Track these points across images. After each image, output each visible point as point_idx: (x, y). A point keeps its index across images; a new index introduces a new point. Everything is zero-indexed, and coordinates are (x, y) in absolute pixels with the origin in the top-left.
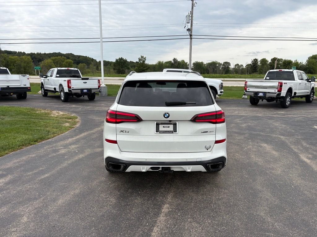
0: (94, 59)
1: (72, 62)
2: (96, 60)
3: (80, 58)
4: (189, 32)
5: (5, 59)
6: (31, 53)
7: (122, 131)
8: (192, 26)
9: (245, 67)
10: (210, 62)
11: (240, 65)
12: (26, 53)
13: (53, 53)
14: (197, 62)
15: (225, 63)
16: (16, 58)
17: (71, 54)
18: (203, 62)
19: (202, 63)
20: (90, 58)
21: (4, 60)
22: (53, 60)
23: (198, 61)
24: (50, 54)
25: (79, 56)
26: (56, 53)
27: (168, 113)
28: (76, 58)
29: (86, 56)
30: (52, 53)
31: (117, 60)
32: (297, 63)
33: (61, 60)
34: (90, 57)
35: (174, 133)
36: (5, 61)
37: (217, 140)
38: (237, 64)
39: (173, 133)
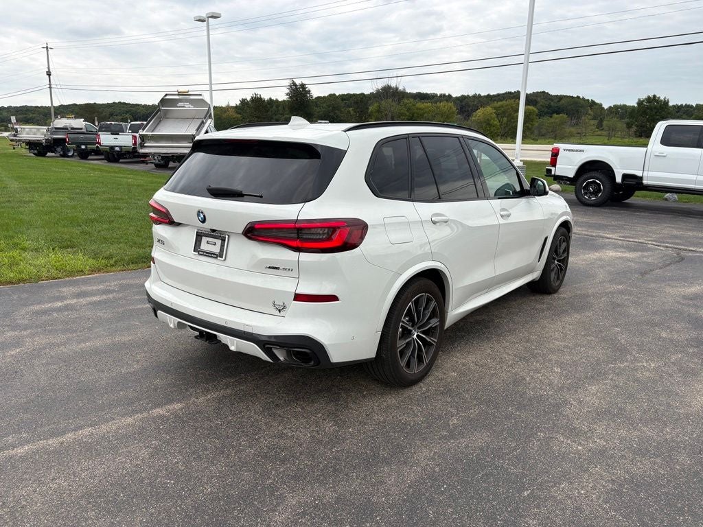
0: (597, 101)
1: (534, 111)
2: (601, 105)
3: (563, 102)
5: (409, 110)
6: (463, 96)
7: (159, 241)
12: (454, 96)
13: (506, 93)
16: (428, 107)
17: (544, 92)
20: (588, 100)
21: (406, 112)
22: (495, 108)
24: (498, 95)
25: (560, 98)
26: (510, 93)
27: (202, 213)
28: (552, 100)
29: (578, 97)
30: (503, 94)
31: (640, 103)
33: (512, 107)
34: (586, 98)
35: (219, 258)
36: (408, 114)
37: (298, 292)
39: (216, 258)
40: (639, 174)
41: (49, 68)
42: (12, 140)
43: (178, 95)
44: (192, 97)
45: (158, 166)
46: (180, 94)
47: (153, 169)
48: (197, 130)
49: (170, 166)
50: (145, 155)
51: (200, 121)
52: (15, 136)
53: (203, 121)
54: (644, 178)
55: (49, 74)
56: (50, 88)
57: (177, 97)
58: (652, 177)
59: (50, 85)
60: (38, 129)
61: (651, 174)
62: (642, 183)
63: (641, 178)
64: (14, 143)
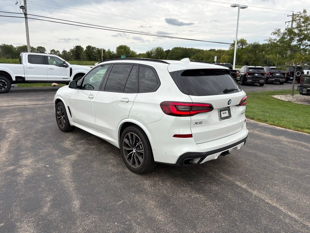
4: (23, 10)
7: (196, 123)
8: (25, 3)
9: (62, 53)
10: (21, 45)
11: (56, 51)
14: (4, 45)
15: (39, 47)
18: (13, 45)
19: (11, 46)
23: (6, 44)
32: (110, 51)
35: (230, 118)
38: (53, 50)
40: (23, 76)
54: (26, 78)
58: (29, 77)
61: (28, 76)
62: (25, 80)
63: (24, 78)
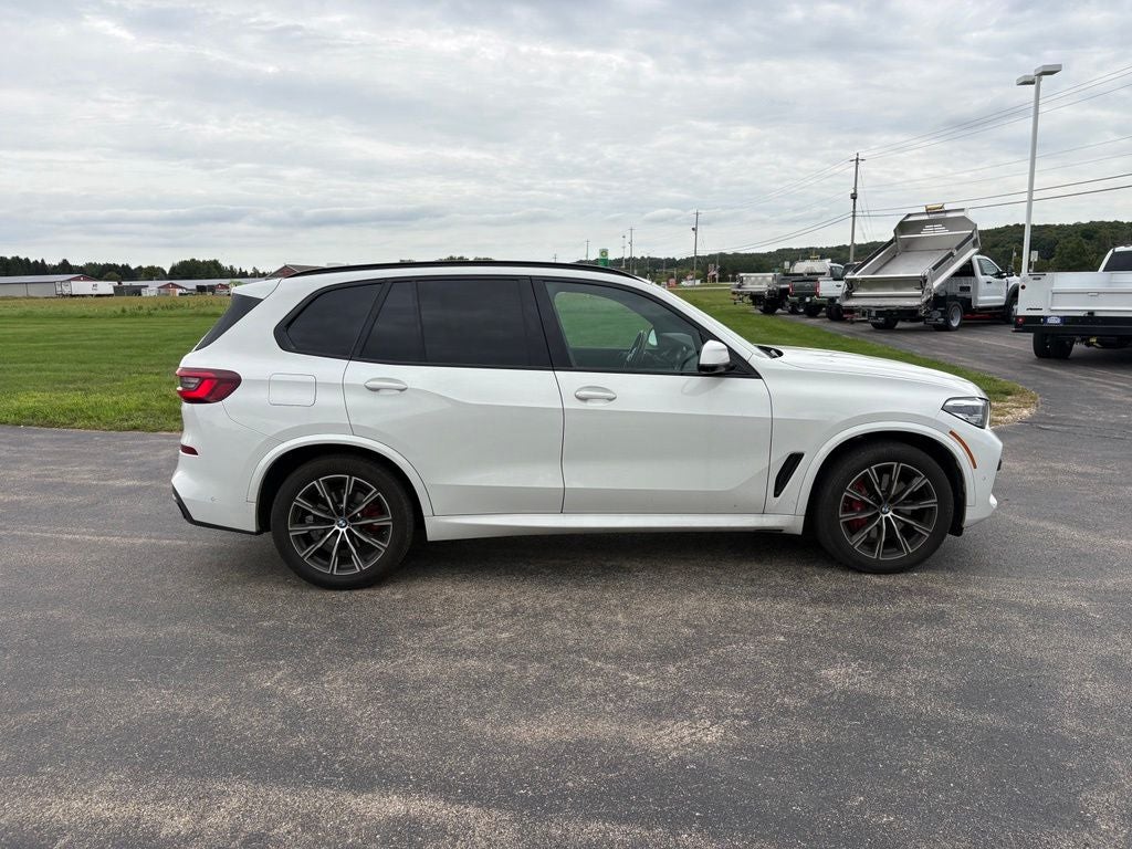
41: (855, 189)
42: (734, 293)
43: (928, 213)
44: (949, 215)
45: (878, 327)
46: (928, 212)
47: (871, 331)
48: (935, 268)
49: (897, 327)
50: (851, 310)
51: (945, 254)
52: (739, 287)
53: (951, 254)
55: (854, 197)
56: (854, 216)
57: (926, 217)
59: (854, 212)
60: (764, 277)
64: (736, 297)
